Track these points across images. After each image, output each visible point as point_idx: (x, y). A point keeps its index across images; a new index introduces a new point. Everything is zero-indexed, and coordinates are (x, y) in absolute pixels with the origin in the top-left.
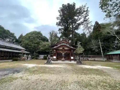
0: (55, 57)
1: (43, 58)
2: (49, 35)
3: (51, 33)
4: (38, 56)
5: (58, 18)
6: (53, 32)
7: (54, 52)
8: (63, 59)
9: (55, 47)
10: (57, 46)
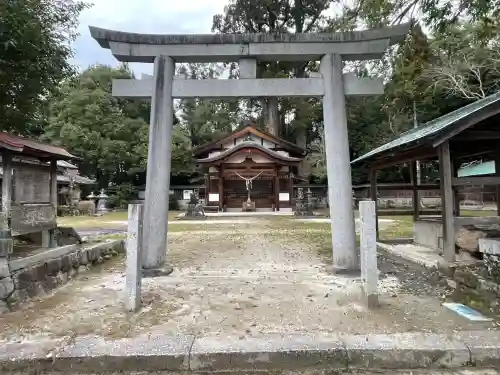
4: (135, 196)
7: (210, 174)
8: (249, 203)
9: (213, 156)
10: (220, 149)
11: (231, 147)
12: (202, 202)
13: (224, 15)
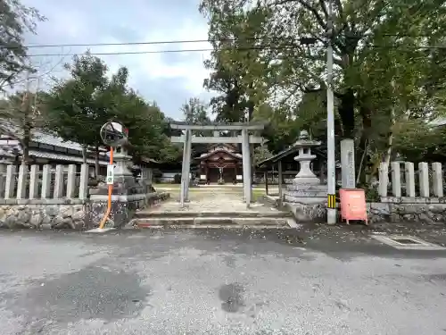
0: (203, 177)
1: (173, 179)
2: (183, 112)
3: (187, 107)
4: (161, 176)
5: (207, 64)
6: (194, 102)
7: (201, 165)
8: (221, 180)
9: (203, 156)
10: (207, 152)
11: (213, 151)
12: (197, 180)
13: (210, 79)
